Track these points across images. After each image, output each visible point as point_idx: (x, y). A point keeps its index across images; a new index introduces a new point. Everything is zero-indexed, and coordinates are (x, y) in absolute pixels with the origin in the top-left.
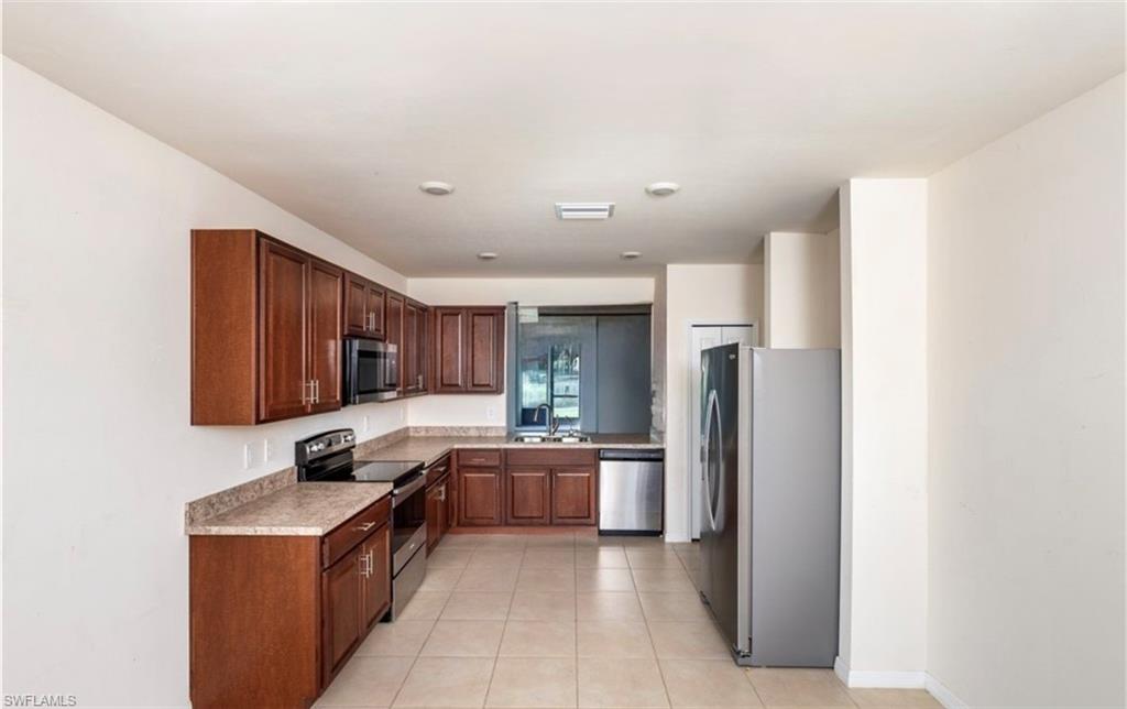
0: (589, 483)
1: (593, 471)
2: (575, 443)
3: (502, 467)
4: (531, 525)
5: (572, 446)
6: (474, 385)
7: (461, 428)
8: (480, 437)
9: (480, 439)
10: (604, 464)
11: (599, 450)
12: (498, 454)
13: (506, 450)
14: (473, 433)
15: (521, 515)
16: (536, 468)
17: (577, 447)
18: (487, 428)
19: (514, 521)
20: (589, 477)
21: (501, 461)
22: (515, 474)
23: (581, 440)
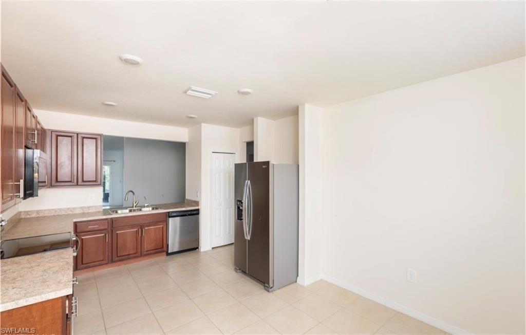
0: (163, 230)
1: (165, 223)
2: (149, 211)
3: (109, 229)
4: (129, 258)
5: (148, 213)
6: (83, 181)
7: (68, 209)
8: (83, 213)
9: (83, 214)
10: (170, 219)
11: (169, 212)
12: (107, 221)
13: (112, 219)
14: (77, 211)
15: (122, 255)
16: (132, 226)
17: (150, 213)
18: (89, 207)
19: (117, 259)
20: (163, 227)
21: (108, 226)
22: (117, 232)
23: (153, 209)
